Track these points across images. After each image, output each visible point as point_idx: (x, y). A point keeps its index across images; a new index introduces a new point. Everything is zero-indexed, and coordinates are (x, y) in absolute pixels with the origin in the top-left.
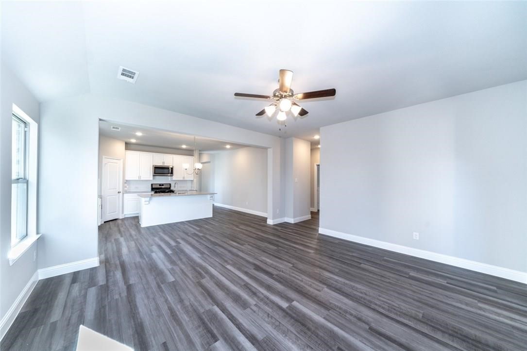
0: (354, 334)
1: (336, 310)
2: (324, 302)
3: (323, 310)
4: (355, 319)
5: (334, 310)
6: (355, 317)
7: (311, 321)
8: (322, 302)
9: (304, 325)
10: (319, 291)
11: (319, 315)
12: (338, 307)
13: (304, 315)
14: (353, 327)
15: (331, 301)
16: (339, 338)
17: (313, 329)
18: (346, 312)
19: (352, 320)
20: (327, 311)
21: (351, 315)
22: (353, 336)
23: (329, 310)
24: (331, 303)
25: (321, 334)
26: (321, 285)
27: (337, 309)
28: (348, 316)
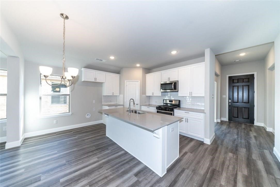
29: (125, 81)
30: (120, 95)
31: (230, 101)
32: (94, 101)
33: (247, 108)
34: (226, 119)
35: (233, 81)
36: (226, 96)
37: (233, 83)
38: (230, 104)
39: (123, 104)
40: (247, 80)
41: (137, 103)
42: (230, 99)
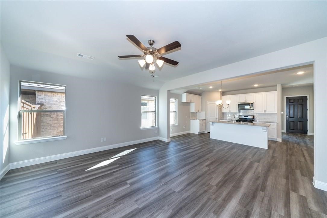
0: (91, 206)
1: (112, 204)
2: (123, 200)
3: (116, 197)
4: (99, 213)
5: (114, 204)
6: (100, 214)
7: (113, 190)
8: (124, 199)
9: (112, 186)
10: (136, 201)
11: (114, 194)
12: (115, 207)
13: (118, 188)
14: (95, 208)
15: (122, 205)
16: (95, 198)
17: (107, 189)
18: (108, 210)
19: (99, 210)
20: (114, 199)
21: (104, 212)
22: (91, 205)
23: (115, 200)
24: (120, 204)
25: (103, 191)
26: (143, 204)
27: (113, 206)
28: (104, 210)
29: (207, 101)
30: (202, 112)
31: (287, 116)
32: (187, 116)
33: (302, 122)
34: (285, 131)
35: (290, 101)
36: (284, 113)
37: (290, 102)
38: (287, 119)
39: (205, 119)
40: (301, 101)
41: (216, 118)
42: (288, 115)
